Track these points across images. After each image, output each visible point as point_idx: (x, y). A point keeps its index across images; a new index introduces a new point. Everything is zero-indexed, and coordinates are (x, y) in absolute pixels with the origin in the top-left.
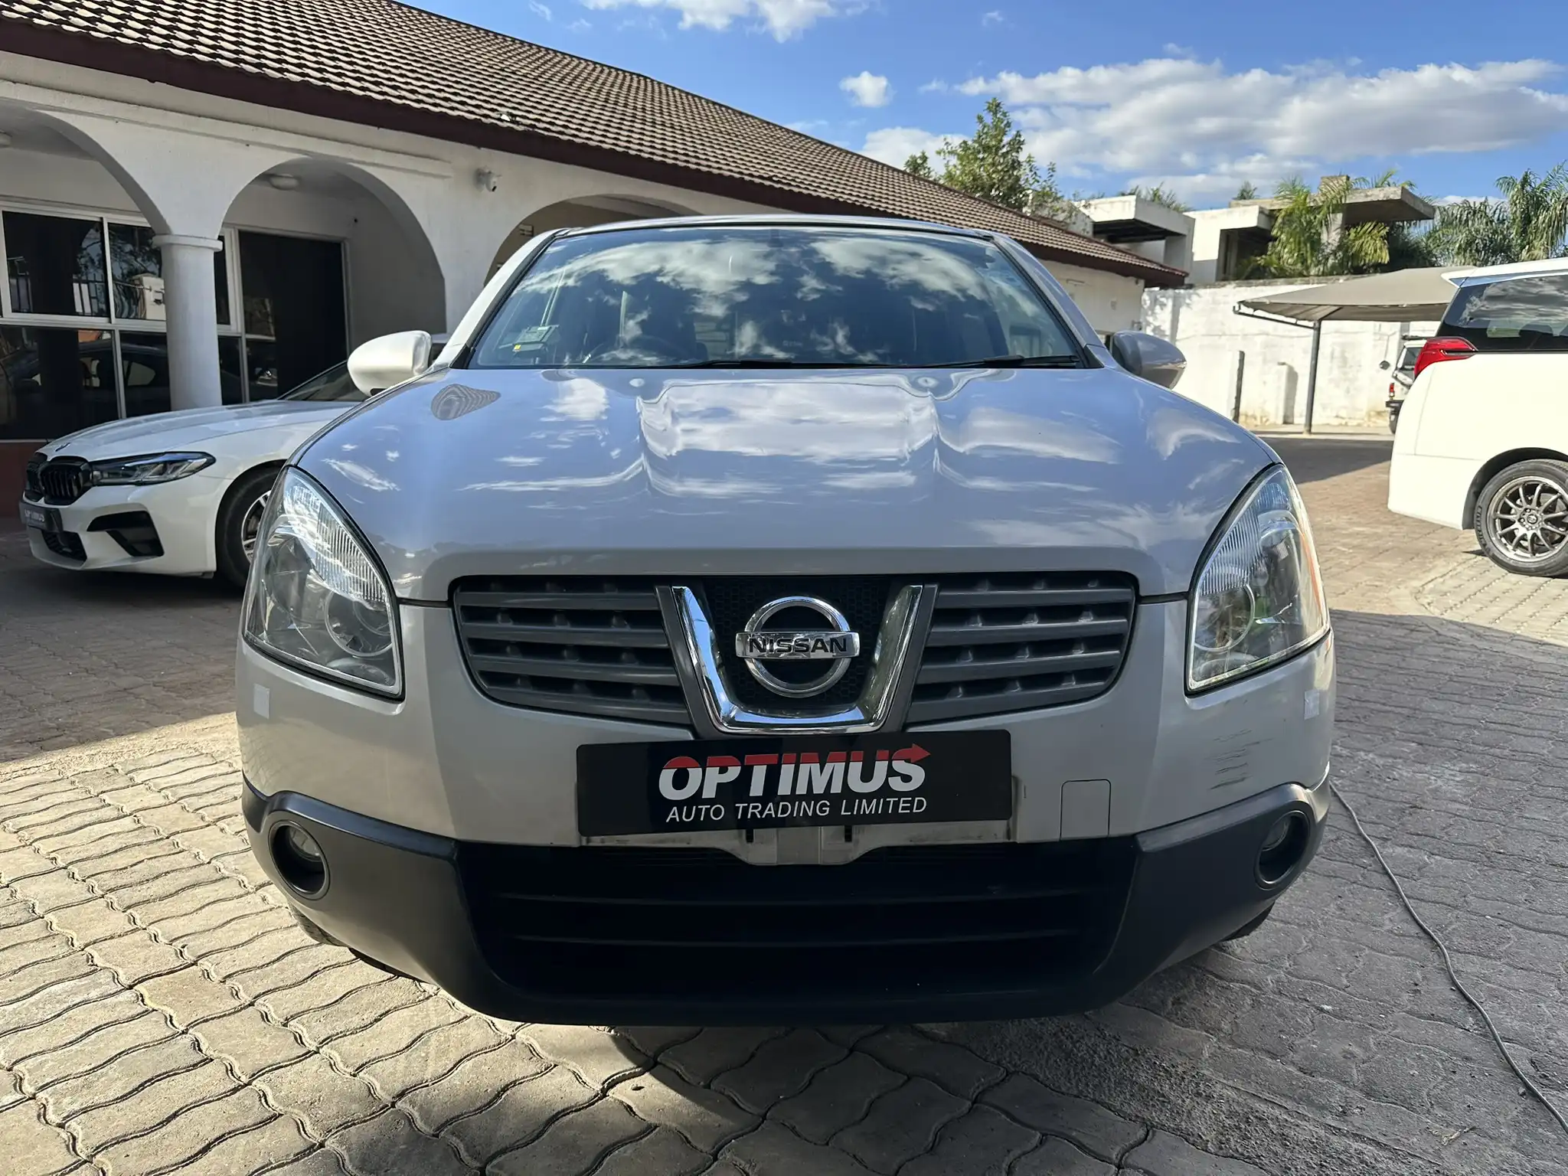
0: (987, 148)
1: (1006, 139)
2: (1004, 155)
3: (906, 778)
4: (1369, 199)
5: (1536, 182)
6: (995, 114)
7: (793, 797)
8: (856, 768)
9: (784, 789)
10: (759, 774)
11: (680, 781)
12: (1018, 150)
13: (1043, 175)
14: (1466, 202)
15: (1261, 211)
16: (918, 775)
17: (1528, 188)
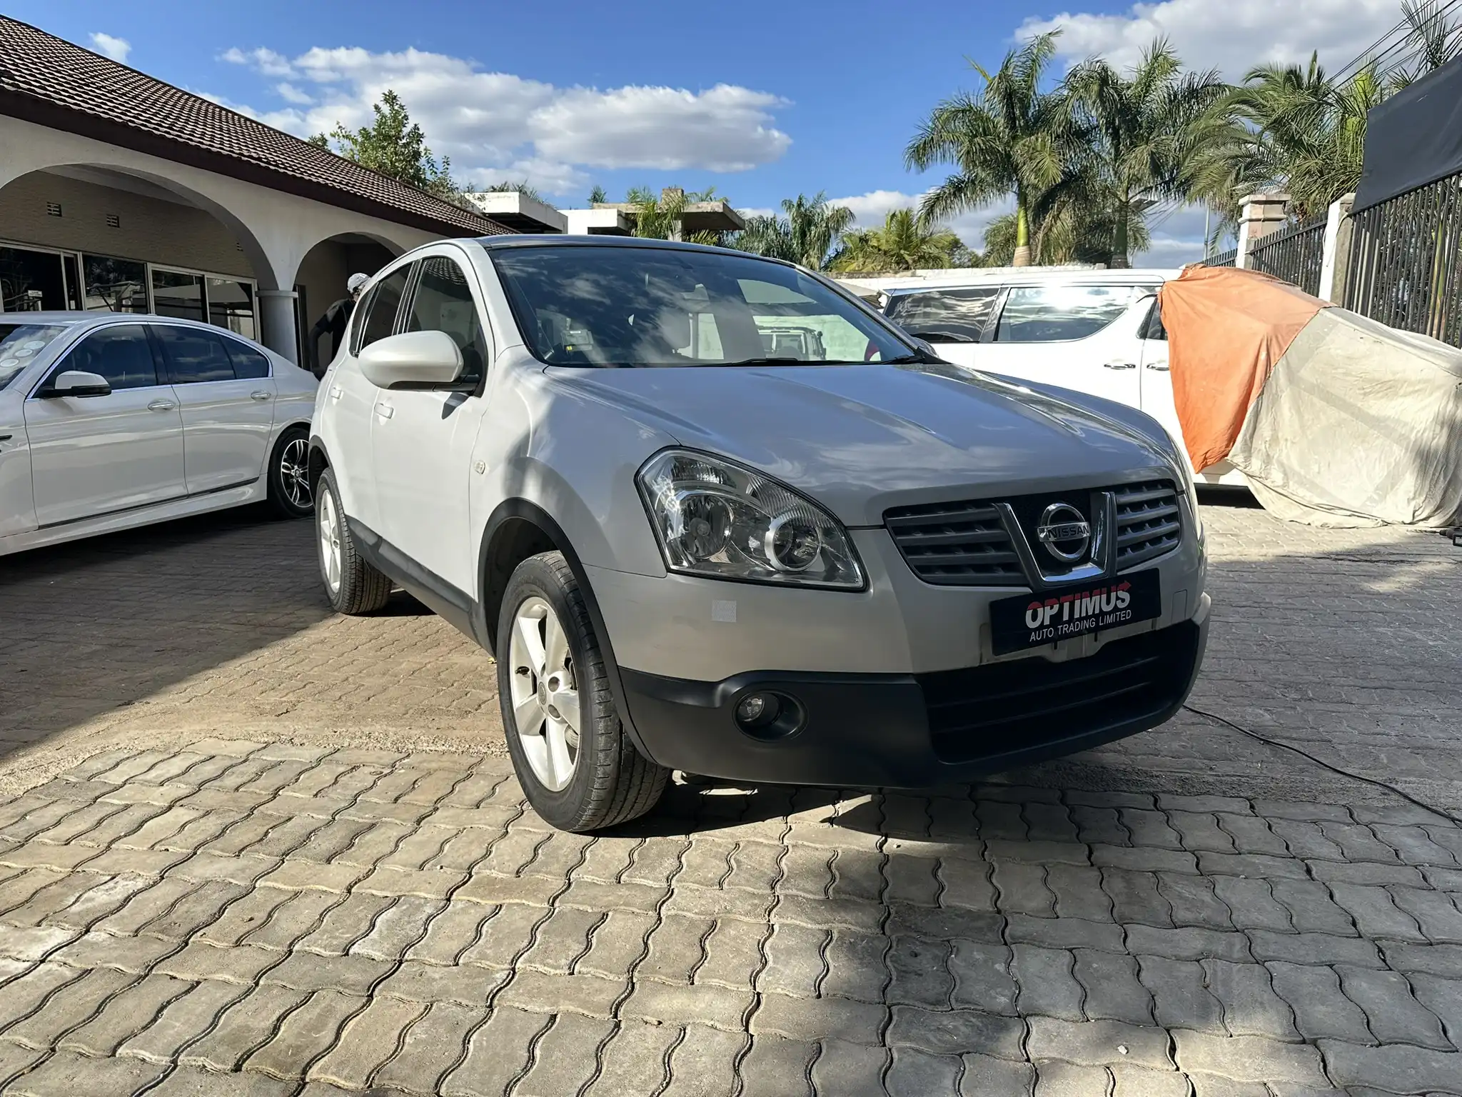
0: (387, 137)
1: (406, 130)
2: (405, 146)
3: (1123, 600)
4: (700, 210)
5: (807, 205)
6: (392, 105)
7: (1081, 619)
8: (1104, 597)
9: (1077, 616)
10: (1066, 605)
11: (1034, 618)
12: (419, 141)
13: (440, 167)
14: (761, 217)
15: (620, 214)
16: (1126, 596)
17: (802, 209)
